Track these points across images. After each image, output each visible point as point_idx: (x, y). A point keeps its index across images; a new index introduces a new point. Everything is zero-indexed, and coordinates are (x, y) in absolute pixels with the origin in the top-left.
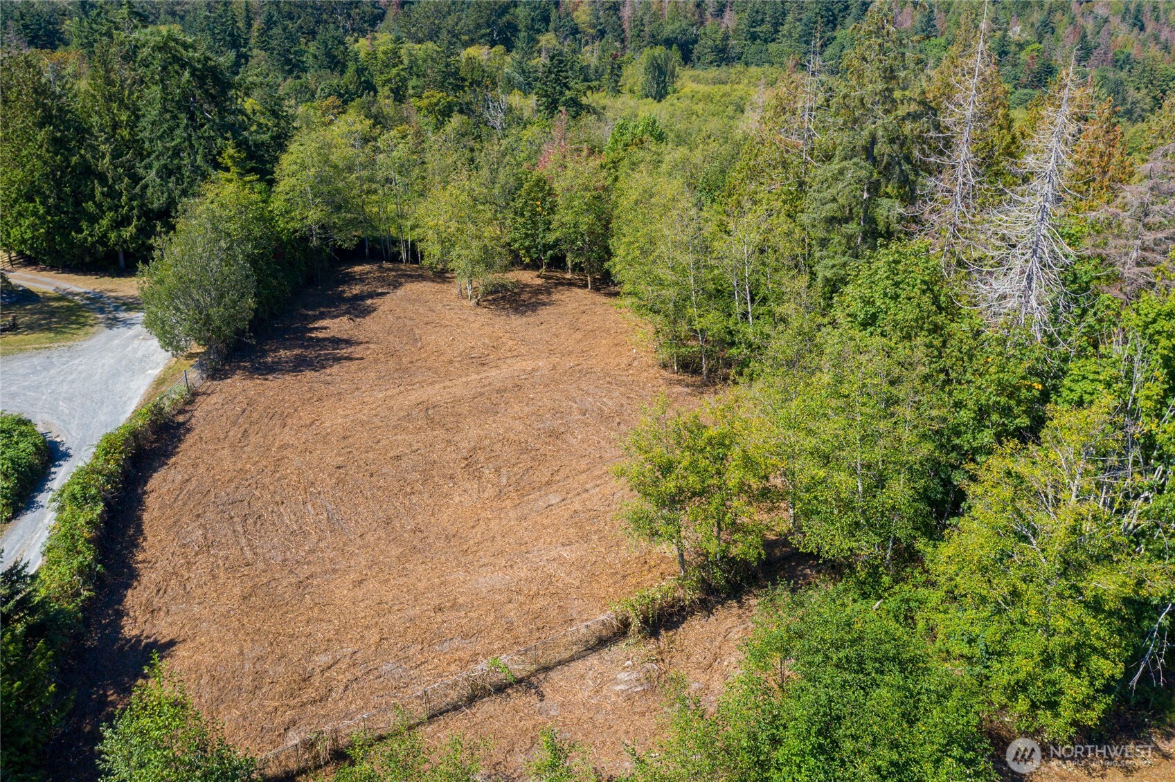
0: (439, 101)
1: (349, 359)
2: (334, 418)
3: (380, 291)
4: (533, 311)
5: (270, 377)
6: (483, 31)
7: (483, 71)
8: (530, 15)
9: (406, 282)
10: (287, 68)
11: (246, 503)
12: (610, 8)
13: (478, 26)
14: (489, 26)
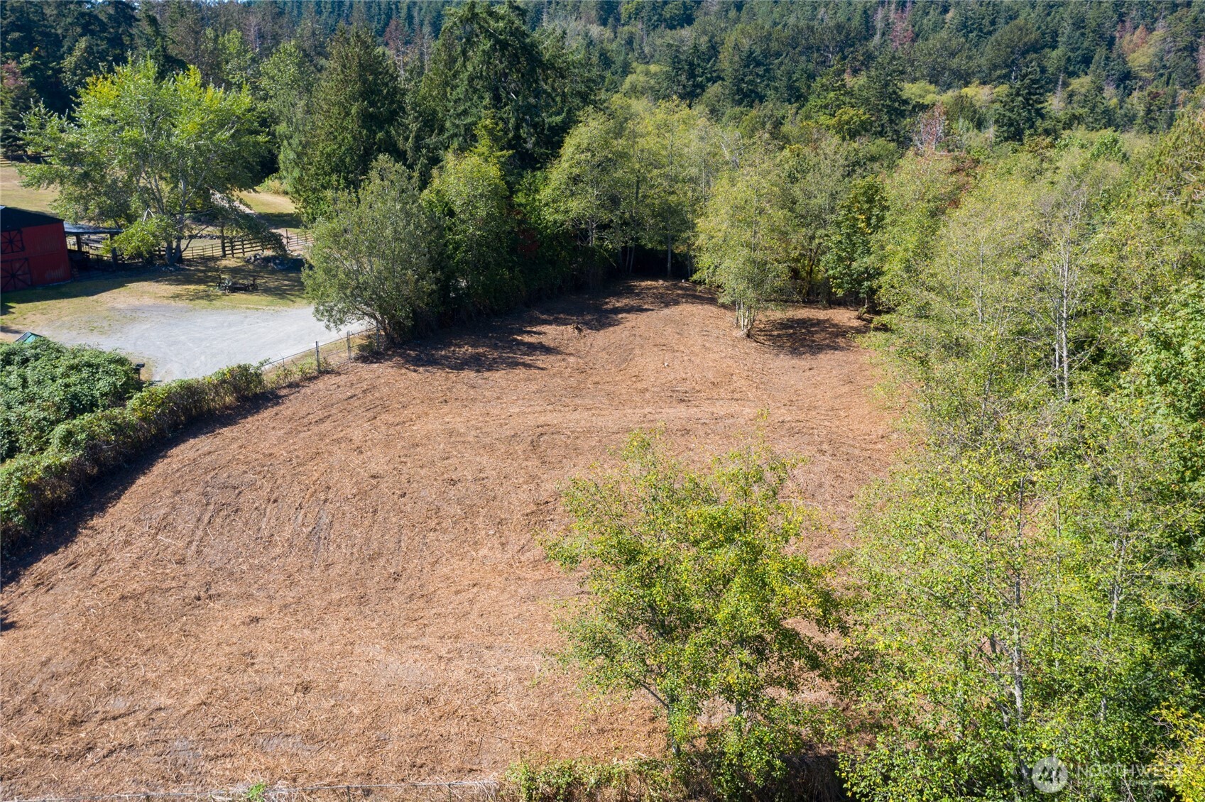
0: (852, 118)
1: (528, 366)
2: (430, 424)
3: (646, 307)
4: (813, 354)
5: (421, 369)
6: (998, 72)
7: (975, 112)
8: (1065, 54)
9: (686, 302)
10: (737, 97)
11: (237, 491)
12: (1185, 49)
13: (995, 67)
14: (1007, 66)
